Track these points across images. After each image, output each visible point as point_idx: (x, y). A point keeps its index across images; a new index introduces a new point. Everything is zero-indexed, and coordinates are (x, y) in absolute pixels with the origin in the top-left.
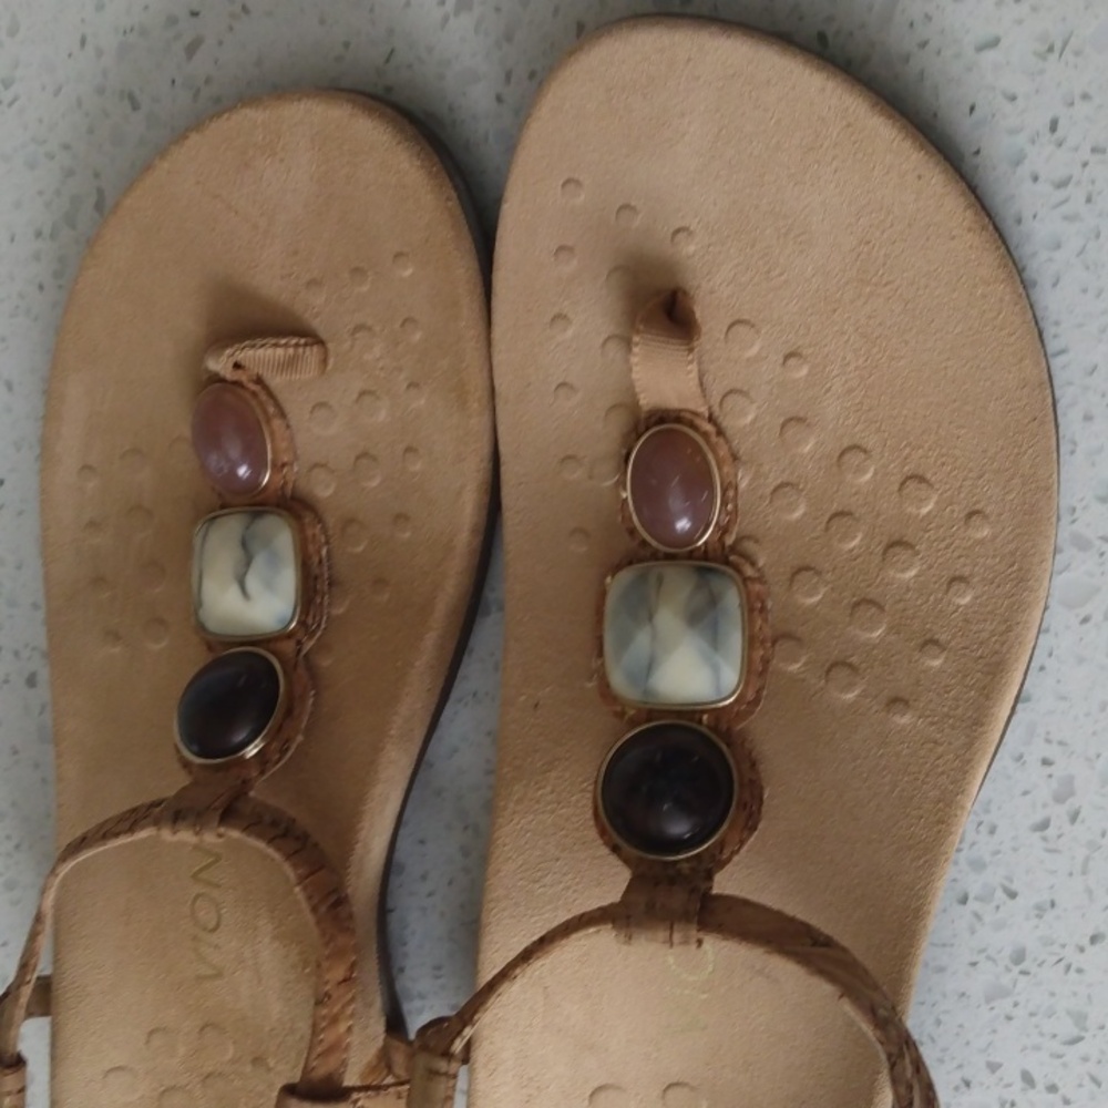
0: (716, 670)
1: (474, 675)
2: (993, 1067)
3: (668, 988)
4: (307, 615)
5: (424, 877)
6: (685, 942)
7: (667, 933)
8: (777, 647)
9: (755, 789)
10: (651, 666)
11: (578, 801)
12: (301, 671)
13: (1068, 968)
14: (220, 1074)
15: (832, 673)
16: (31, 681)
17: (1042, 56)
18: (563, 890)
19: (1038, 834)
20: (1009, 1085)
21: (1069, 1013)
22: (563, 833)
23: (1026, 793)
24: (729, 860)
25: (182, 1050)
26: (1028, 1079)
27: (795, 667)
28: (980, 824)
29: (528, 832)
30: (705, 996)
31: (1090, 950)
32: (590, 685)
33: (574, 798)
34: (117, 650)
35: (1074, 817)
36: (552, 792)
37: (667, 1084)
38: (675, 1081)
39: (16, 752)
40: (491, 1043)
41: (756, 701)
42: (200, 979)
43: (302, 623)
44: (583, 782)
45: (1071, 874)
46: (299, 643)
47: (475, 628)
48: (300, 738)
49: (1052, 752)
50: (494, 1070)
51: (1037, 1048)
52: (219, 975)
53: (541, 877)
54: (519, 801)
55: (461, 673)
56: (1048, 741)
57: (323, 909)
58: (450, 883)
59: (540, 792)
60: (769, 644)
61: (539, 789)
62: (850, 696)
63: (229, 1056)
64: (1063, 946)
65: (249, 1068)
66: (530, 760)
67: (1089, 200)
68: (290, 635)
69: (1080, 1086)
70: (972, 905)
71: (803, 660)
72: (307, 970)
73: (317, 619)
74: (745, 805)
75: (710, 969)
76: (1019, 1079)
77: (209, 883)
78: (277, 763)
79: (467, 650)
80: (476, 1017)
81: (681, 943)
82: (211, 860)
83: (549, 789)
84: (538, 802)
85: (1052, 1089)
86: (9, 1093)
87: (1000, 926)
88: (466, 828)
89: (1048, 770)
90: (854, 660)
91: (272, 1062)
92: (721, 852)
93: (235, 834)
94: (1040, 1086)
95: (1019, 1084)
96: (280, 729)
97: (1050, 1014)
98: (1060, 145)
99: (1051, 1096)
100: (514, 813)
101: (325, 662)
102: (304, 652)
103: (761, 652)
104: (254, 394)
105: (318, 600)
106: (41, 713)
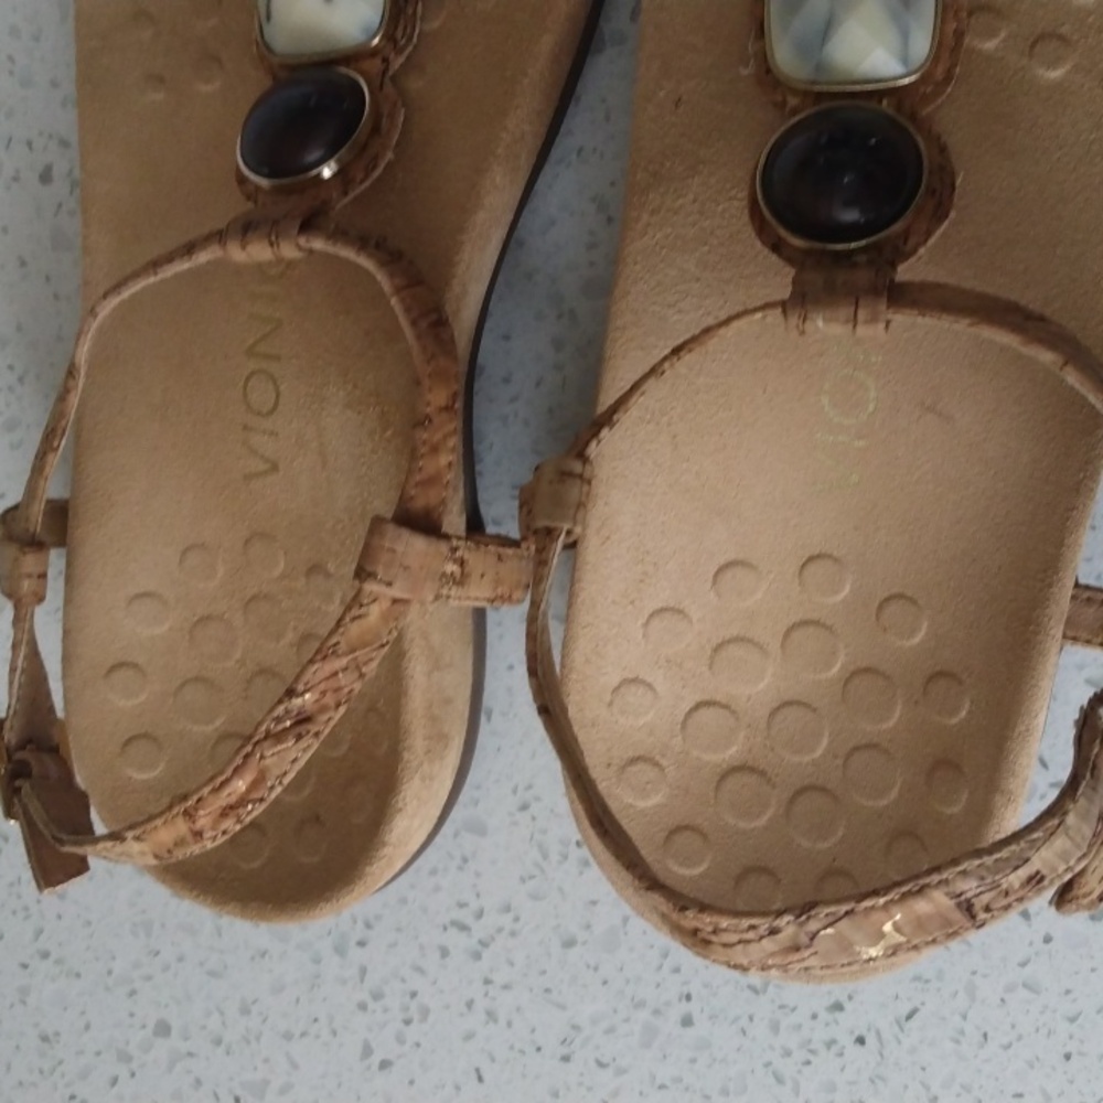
0: (905, 35)
1: (580, 127)
3: (819, 435)
4: (396, 28)
5: (507, 380)
6: (873, 320)
7: (853, 309)
8: (973, 21)
9: (946, 174)
10: (828, 28)
11: (724, 211)
12: (389, 88)
14: (265, 596)
15: (1038, 48)
16: (46, 177)
18: (703, 315)
22: (706, 248)
24: (915, 251)
25: (221, 571)
27: (990, 45)
29: (662, 248)
30: (861, 443)
32: (745, 72)
33: (720, 208)
34: (159, 96)
36: (695, 201)
37: (807, 555)
38: (817, 552)
39: (23, 264)
40: (606, 504)
41: (948, 78)
42: (248, 477)
43: (390, 37)
44: (733, 188)
46: (386, 60)
47: (585, 71)
48: (390, 155)
50: (608, 538)
52: (275, 468)
53: (677, 302)
54: (653, 213)
55: (563, 129)
57: (424, 324)
58: (538, 384)
59: (680, 201)
60: (964, 14)
61: (678, 197)
62: (1055, 74)
63: (277, 572)
65: (301, 583)
66: (668, 164)
68: (374, 52)
71: (1003, 35)
72: (389, 433)
73: (408, 31)
74: (934, 192)
75: (871, 407)
77: (268, 357)
78: (362, 182)
79: (574, 97)
80: (615, 417)
81: (866, 322)
82: (268, 328)
83: (691, 197)
84: (676, 213)
86: (29, 576)
88: (560, 316)
90: (1064, 30)
91: (331, 567)
92: (905, 243)
93: (318, 244)
96: (364, 147)
100: (649, 224)
101: (414, 84)
102: (391, 73)
103: (954, 25)
105: (410, 11)
106: (56, 215)
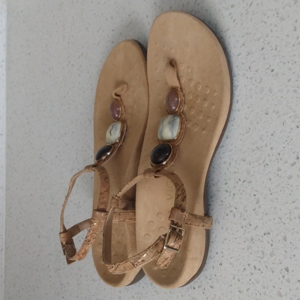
0: (172, 133)
2: (249, 265)
13: (260, 241)
17: (247, 55)
19: (254, 211)
20: (252, 269)
21: (261, 252)
23: (252, 203)
26: (255, 267)
28: (244, 210)
31: (264, 236)
35: (260, 207)
45: (260, 220)
49: (255, 193)
51: (256, 260)
56: (255, 191)
64: (259, 236)
67: (256, 81)
69: (264, 268)
70: (244, 228)
76: (253, 268)
85: (259, 270)
87: (249, 232)
89: (255, 197)
94: (257, 269)
95: (254, 269)
97: (258, 252)
98: (251, 71)
99: (259, 271)
104: (120, 102)
